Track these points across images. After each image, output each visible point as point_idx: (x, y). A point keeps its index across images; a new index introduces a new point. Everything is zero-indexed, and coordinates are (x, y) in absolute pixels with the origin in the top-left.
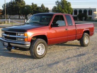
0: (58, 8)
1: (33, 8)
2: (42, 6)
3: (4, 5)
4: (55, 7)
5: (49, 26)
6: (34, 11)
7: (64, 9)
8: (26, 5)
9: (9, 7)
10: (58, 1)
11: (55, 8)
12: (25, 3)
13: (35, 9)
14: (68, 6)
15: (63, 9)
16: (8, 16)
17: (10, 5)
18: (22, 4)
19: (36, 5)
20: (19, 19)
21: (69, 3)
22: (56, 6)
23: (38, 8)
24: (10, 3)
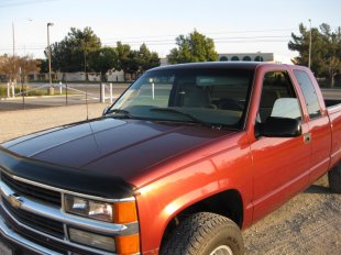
0: (183, 54)
1: (120, 55)
2: (143, 48)
3: (49, 48)
4: (175, 50)
5: (246, 130)
6: (122, 61)
7: (199, 56)
8: (103, 46)
9: (62, 54)
10: (181, 37)
11: (175, 52)
12: (99, 43)
13: (125, 57)
14: (206, 49)
15: (194, 54)
16: (59, 75)
17: (63, 47)
18: (93, 46)
19: (127, 48)
20: (87, 81)
21: (210, 41)
22: (177, 47)
23: (132, 55)
24: (62, 43)
